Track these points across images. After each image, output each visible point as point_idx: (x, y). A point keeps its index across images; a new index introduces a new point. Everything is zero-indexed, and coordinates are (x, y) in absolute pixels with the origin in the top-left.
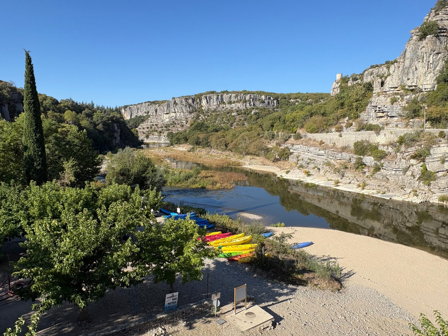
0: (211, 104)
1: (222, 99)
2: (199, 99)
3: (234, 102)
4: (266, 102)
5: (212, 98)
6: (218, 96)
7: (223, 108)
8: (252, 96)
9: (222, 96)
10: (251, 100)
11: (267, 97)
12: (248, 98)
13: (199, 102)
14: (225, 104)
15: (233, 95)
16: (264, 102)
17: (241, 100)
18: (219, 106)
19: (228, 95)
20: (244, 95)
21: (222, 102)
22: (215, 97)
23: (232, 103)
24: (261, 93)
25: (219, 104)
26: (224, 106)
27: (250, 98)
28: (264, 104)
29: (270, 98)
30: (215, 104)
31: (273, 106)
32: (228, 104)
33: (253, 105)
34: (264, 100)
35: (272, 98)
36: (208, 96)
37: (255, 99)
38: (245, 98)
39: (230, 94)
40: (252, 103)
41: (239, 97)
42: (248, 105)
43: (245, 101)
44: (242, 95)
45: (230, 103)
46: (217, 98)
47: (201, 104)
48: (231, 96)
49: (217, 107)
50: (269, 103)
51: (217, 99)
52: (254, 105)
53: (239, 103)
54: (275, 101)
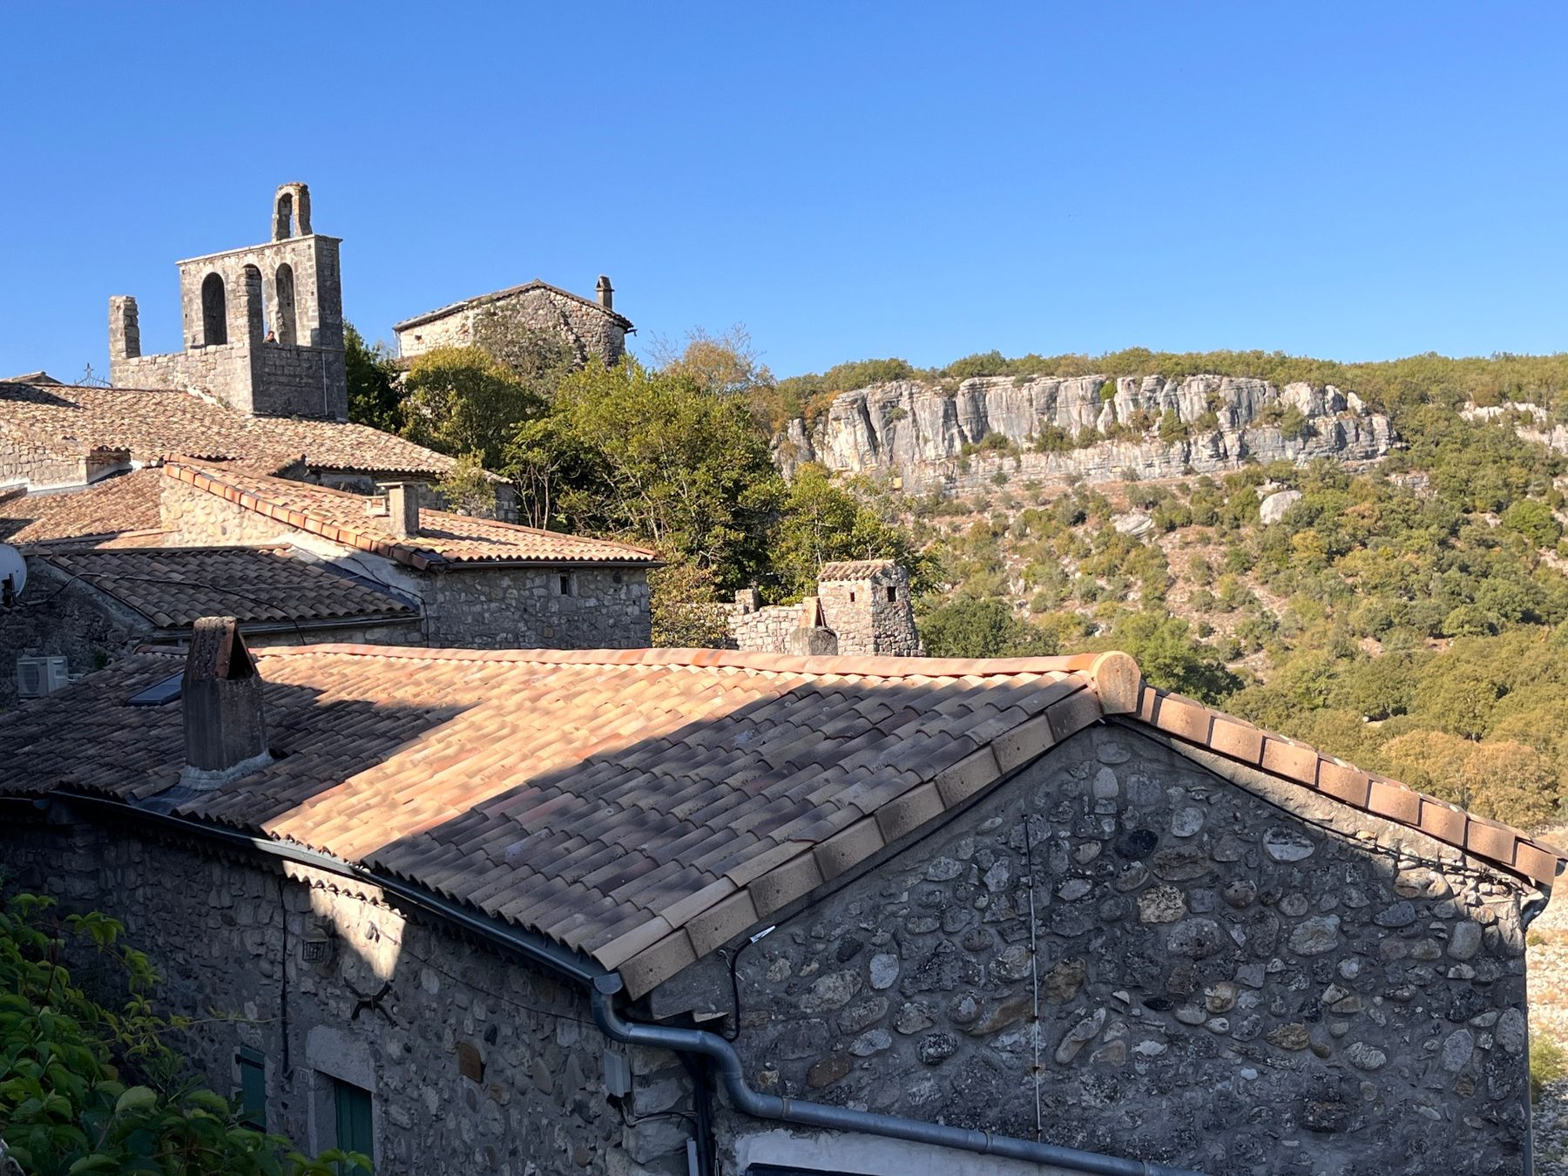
0: (901, 455)
1: (980, 419)
2: (803, 419)
3: (1090, 438)
4: (1326, 426)
5: (902, 416)
6: (951, 394)
7: (1001, 479)
8: (1226, 392)
9: (976, 395)
10: (1223, 417)
11: (1324, 392)
12: (1192, 400)
13: (803, 442)
14: (1016, 453)
15: (1075, 388)
16: (1312, 432)
17: (1144, 423)
18: (965, 467)
19: (1036, 389)
20: (1161, 383)
21: (983, 437)
22: (928, 406)
23: (1072, 446)
24: (1277, 370)
25: (967, 452)
26: (1008, 464)
27: (1213, 405)
28: (1312, 442)
29: (1341, 404)
30: (930, 452)
31: (1367, 456)
32: (1042, 448)
33: (1240, 456)
34: (1312, 415)
35: (1355, 402)
36: (874, 395)
37: (1243, 412)
38: (1174, 404)
39: (1048, 382)
40: (1231, 441)
41: (1121, 396)
42: (1202, 450)
43: (1178, 432)
44: (1148, 381)
45: (1054, 441)
46: (950, 414)
47: (813, 455)
48: (1052, 398)
49: (950, 479)
50: (1340, 433)
51: (946, 416)
52: (1244, 453)
53: (1139, 442)
54: (1379, 422)
